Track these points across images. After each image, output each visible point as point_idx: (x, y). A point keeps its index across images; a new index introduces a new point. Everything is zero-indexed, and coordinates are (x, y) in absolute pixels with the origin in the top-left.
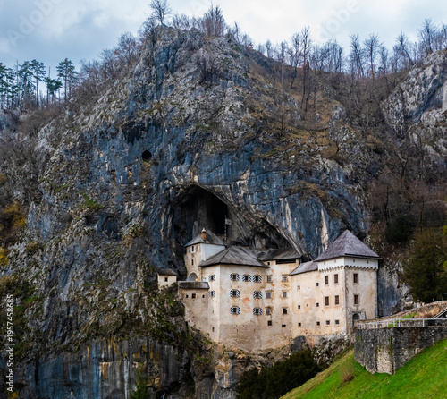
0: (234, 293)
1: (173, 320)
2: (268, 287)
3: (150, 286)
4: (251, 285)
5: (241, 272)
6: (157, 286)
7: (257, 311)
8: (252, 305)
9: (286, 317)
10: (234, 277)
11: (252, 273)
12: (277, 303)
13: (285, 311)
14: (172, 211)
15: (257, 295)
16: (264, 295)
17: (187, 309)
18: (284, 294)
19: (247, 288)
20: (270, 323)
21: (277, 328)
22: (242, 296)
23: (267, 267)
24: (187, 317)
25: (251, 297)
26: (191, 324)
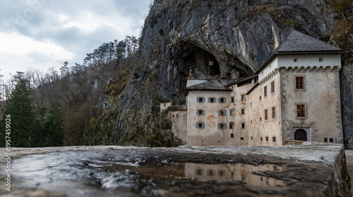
0: (200, 112)
1: (163, 132)
2: (232, 106)
3: (155, 110)
4: (217, 105)
5: (207, 96)
6: (159, 111)
7: (222, 126)
8: (217, 121)
9: (244, 131)
10: (201, 100)
11: (217, 96)
12: (237, 119)
13: (243, 125)
14: (176, 63)
15: (222, 113)
16: (228, 113)
17: (173, 124)
18: (243, 112)
19: (211, 108)
20: (232, 136)
21: (237, 139)
22: (207, 114)
23: (231, 90)
24: (173, 130)
25: (216, 115)
26: (175, 135)
